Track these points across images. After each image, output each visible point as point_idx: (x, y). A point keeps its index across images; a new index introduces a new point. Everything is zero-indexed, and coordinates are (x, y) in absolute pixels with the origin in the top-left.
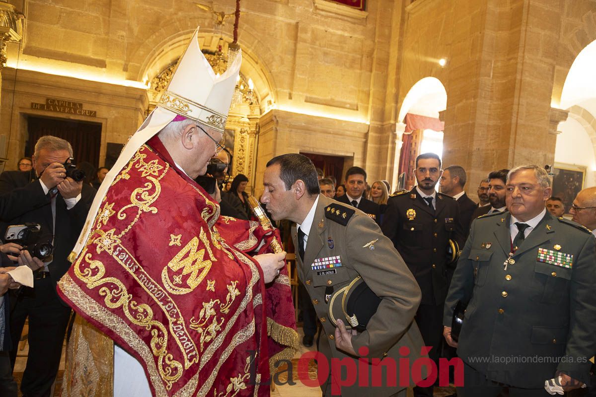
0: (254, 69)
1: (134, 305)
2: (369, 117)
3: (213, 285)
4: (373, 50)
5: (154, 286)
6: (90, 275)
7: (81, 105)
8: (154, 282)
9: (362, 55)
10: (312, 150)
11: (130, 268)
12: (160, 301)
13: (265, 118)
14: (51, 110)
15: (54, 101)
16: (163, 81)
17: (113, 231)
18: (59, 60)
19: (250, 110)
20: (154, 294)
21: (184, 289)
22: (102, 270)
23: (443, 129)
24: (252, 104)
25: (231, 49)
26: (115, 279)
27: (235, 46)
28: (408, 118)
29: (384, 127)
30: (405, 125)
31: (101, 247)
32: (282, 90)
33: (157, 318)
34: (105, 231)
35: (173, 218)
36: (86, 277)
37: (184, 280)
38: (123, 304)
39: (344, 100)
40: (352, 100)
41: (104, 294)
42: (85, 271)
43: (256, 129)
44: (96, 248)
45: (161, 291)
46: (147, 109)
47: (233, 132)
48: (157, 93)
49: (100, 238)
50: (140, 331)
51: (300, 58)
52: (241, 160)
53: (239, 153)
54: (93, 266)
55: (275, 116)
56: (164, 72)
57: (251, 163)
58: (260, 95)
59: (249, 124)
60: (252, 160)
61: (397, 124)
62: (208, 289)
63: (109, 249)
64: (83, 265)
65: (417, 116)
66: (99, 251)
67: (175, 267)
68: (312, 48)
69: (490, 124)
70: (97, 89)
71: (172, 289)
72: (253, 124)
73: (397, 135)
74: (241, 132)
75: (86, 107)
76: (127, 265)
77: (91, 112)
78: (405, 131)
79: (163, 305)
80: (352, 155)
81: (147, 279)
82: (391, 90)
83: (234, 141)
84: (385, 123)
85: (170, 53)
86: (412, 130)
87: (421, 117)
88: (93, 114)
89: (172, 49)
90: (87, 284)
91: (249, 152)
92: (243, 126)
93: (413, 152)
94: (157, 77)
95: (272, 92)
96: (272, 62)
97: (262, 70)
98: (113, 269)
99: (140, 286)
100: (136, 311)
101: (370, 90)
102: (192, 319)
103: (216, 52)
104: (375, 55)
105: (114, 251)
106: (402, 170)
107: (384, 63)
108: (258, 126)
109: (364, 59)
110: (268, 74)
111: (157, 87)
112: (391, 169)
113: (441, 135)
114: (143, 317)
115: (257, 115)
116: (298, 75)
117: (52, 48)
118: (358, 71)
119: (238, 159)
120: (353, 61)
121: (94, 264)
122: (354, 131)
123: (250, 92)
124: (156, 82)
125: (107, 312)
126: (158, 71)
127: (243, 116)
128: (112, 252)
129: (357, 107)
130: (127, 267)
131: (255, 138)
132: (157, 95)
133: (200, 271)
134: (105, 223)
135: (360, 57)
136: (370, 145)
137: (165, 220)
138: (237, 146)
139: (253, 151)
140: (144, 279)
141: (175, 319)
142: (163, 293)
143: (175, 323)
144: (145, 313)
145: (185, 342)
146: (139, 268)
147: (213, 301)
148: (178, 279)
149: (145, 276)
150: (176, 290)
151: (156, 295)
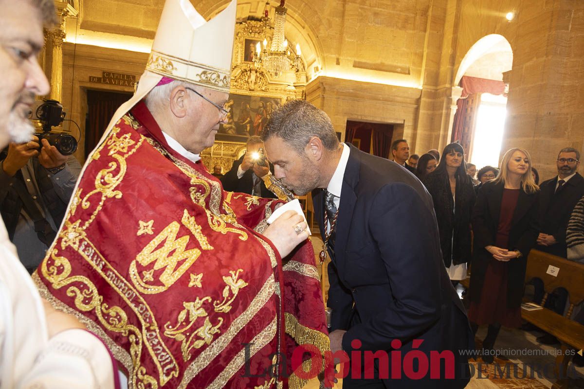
0: (300, 34)
1: (105, 308)
3: (198, 280)
5: (123, 285)
6: (55, 274)
8: (124, 279)
11: (98, 265)
12: (132, 302)
13: (312, 85)
17: (78, 222)
19: (296, 78)
20: (125, 294)
21: (156, 288)
22: (68, 268)
24: (298, 71)
25: (278, 13)
26: (84, 278)
27: (282, 9)
31: (66, 242)
32: (330, 55)
33: (132, 322)
34: (72, 222)
36: (52, 276)
37: (157, 276)
38: (95, 308)
41: (73, 294)
42: (51, 268)
44: (61, 243)
45: (131, 289)
47: (279, 100)
49: (65, 231)
50: (116, 338)
51: (348, 20)
54: (58, 263)
55: (322, 83)
58: (307, 62)
59: (295, 92)
62: (191, 284)
63: (74, 243)
64: (49, 262)
66: (63, 245)
67: (145, 260)
71: (142, 288)
72: (299, 92)
76: (94, 261)
79: (135, 306)
81: (116, 276)
90: (52, 283)
92: (289, 94)
95: (319, 58)
96: (319, 26)
99: (109, 285)
100: (108, 315)
102: (167, 324)
103: (263, 17)
105: (79, 246)
108: (304, 93)
110: (314, 39)
114: (117, 322)
115: (304, 83)
116: (347, 39)
121: (59, 261)
127: (289, 84)
128: (77, 247)
130: (93, 263)
133: (180, 264)
134: (73, 213)
140: (112, 277)
141: (148, 325)
142: (134, 292)
143: (148, 329)
144: (118, 317)
145: (160, 353)
146: (105, 264)
147: (201, 299)
148: (149, 276)
149: (114, 273)
150: (148, 289)
151: (126, 295)
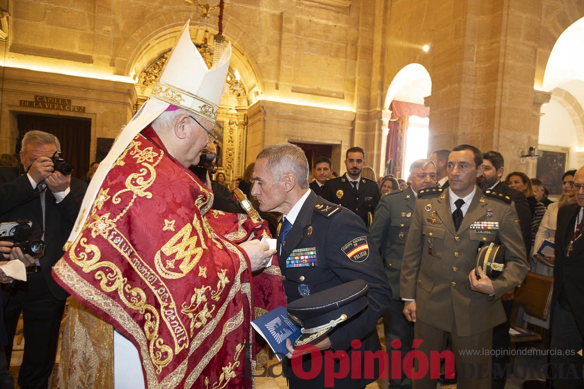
0: (240, 61)
1: (128, 289)
2: (355, 106)
3: (205, 271)
4: (358, 38)
5: (146, 270)
6: (85, 259)
7: (69, 101)
8: (147, 266)
9: (347, 44)
10: (300, 139)
11: (125, 252)
12: (153, 285)
13: (253, 109)
14: (40, 107)
15: (43, 98)
16: (151, 75)
17: (107, 215)
18: (45, 57)
19: (238, 102)
20: (146, 278)
21: (176, 274)
22: (98, 255)
23: (429, 114)
24: (239, 95)
25: (217, 41)
26: (110, 263)
27: (220, 37)
28: (394, 104)
29: (371, 114)
30: (391, 112)
31: (96, 232)
32: (269, 81)
33: (150, 302)
34: (100, 215)
35: (167, 203)
36: (82, 261)
37: (177, 265)
38: (118, 288)
39: (330, 89)
40: (338, 88)
41: (99, 278)
42: (80, 255)
43: (244, 120)
44: (91, 233)
45: (153, 275)
46: (135, 103)
47: (221, 123)
48: (145, 88)
49: (94, 222)
50: (134, 315)
51: (285, 48)
52: (230, 152)
53: (229, 144)
54: (88, 250)
55: (263, 107)
56: (151, 66)
57: (240, 154)
58: (248, 87)
59: (238, 116)
60: (241, 151)
61: (383, 111)
62: (199, 275)
63: (104, 233)
64: (78, 249)
65: (402, 102)
66: (94, 235)
67: (168, 251)
68: (296, 38)
69: (475, 108)
70: (86, 85)
71: (164, 273)
72: (241, 116)
73: (383, 121)
74: (230, 124)
75: (75, 103)
76: (122, 249)
77: (80, 108)
78: (391, 118)
79: (155, 289)
80: (340, 143)
81: (140, 263)
82: (376, 77)
83: (223, 132)
84: (370, 111)
85: (156, 46)
86: (397, 117)
87: (407, 103)
88: (82, 110)
89: (158, 43)
90: (82, 268)
91: (238, 142)
92: (232, 117)
93: (399, 139)
94: (144, 72)
95: (259, 83)
96: (258, 52)
97: (248, 61)
98: (108, 253)
99: (133, 269)
100: (130, 295)
101: (355, 78)
103: (202, 44)
104: (359, 43)
105: (109, 236)
106: (389, 157)
107: (368, 51)
108: (246, 117)
109: (349, 47)
110: (253, 65)
111: (145, 81)
112: (379, 156)
113: (427, 121)
114: (137, 301)
115: (245, 107)
116: (285, 66)
117: (38, 45)
118: (344, 60)
119: (228, 150)
120: (338, 50)
121: (90, 248)
122: (341, 120)
123: (237, 83)
124: (143, 77)
125: (103, 296)
126: (145, 65)
127: (231, 108)
128: (107, 236)
129: (343, 95)
130: (122, 251)
131: (244, 129)
132: (144, 90)
133: (192, 257)
134: (100, 208)
135: (345, 45)
136: (357, 133)
137: (159, 205)
138: (226, 138)
139: (242, 142)
140: (138, 263)
141: (167, 304)
142: (156, 277)
143: (167, 308)
144: (139, 297)
145: (176, 327)
146: (133, 252)
147: (205, 287)
148: (171, 264)
149: (139, 260)
150: (169, 274)
151: (148, 279)
